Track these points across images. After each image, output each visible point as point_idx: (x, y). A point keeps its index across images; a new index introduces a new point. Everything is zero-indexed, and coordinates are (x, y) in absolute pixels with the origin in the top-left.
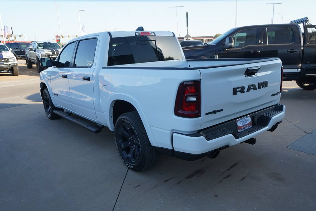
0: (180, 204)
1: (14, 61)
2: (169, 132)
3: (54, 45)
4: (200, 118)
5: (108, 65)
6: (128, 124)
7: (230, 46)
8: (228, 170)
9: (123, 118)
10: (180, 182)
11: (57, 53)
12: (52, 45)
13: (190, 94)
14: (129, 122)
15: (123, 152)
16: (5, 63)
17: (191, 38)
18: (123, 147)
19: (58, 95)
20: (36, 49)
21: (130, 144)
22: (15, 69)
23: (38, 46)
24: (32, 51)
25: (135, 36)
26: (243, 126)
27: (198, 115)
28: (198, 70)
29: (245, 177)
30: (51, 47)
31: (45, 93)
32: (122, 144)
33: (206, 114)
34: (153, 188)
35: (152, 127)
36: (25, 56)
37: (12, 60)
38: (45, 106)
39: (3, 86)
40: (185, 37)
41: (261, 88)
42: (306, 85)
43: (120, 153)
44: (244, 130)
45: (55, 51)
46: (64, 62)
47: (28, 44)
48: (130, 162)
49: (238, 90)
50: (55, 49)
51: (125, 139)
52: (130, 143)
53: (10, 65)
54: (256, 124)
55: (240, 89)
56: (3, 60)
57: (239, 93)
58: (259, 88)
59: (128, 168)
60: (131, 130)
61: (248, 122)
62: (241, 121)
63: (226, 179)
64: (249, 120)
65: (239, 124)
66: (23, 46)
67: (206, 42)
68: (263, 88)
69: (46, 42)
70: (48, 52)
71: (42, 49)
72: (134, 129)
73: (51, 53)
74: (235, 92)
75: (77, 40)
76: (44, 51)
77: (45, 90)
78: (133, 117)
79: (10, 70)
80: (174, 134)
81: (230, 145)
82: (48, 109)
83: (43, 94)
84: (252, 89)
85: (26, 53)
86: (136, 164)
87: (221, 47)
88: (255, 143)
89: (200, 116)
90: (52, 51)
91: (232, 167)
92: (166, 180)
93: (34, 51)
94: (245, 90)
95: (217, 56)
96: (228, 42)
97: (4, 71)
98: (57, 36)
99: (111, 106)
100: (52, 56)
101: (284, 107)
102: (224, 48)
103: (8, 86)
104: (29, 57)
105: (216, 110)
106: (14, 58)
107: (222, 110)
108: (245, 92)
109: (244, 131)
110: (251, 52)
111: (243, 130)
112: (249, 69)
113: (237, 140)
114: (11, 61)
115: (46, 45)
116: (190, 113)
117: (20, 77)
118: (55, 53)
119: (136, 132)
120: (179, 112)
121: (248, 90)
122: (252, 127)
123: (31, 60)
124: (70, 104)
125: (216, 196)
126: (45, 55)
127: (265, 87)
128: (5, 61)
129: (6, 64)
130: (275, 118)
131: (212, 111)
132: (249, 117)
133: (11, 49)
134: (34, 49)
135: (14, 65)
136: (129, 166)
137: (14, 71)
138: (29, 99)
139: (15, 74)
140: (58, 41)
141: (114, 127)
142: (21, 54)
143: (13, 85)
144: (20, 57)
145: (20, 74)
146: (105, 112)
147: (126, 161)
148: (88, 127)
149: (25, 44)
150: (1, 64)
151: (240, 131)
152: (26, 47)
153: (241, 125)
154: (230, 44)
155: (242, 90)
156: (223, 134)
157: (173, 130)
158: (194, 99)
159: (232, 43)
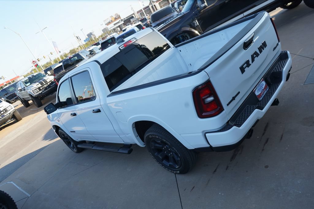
0: (239, 189)
1: (12, 108)
2: (201, 135)
3: (39, 76)
4: (224, 112)
5: (110, 91)
6: (157, 138)
7: (204, 6)
8: (263, 134)
9: (150, 135)
10: (227, 167)
11: (45, 83)
12: (37, 77)
13: (206, 96)
14: (157, 137)
15: (163, 162)
16: (5, 115)
17: (156, 2)
18: (161, 157)
19: (75, 132)
20: (24, 88)
21: (167, 153)
22: (16, 115)
23: (25, 84)
24: (22, 91)
25: (120, 51)
26: (261, 93)
27: (221, 110)
28: (203, 71)
29: (282, 135)
30: (37, 78)
31: (61, 133)
32: (159, 156)
33: (228, 105)
34: (207, 184)
35: (181, 135)
36: (17, 98)
37: (9, 108)
38: (67, 143)
39: (16, 136)
40: (150, 4)
41: (262, 51)
42: (289, 4)
43: (161, 164)
44: (263, 95)
45: (42, 81)
46: (65, 100)
47: (15, 86)
48: (174, 168)
49: (244, 66)
50: (41, 79)
51: (159, 150)
52: (165, 152)
53: (10, 114)
54: (272, 84)
55: (245, 65)
56: (2, 113)
57: (246, 69)
58: (261, 52)
59: (174, 174)
60: (162, 142)
61: (264, 86)
62: (257, 90)
63: (266, 144)
64: (264, 83)
65: (257, 93)
66: (11, 89)
67: (172, 2)
68: (263, 49)
69: (30, 77)
70: (37, 85)
71: (30, 85)
72: (165, 141)
73: (40, 85)
74: (242, 70)
75: (68, 77)
76: (33, 86)
77: (60, 131)
78: (159, 131)
79: (12, 118)
80: (207, 135)
81: (259, 119)
82: (71, 145)
83: (60, 134)
84: (255, 57)
85: (18, 95)
86: (180, 168)
87: (196, 11)
88: (279, 102)
89: (223, 110)
90: (39, 83)
91: (265, 130)
92: (214, 170)
93: (24, 90)
94: (250, 62)
95: (196, 22)
96: (201, 3)
97: (7, 121)
98: (33, 62)
99: (133, 128)
100: (43, 87)
101: (288, 52)
102: (199, 11)
103: (19, 134)
104: (22, 97)
105: (234, 96)
106: (10, 106)
107: (239, 93)
108: (251, 64)
109: (264, 97)
110: (226, 2)
111: (262, 97)
112: (246, 42)
113: (263, 110)
114: (9, 110)
115: (31, 80)
116: (213, 112)
117: (24, 120)
118: (43, 83)
119: (168, 143)
120: (203, 115)
121: (253, 60)
122: (269, 89)
123: (25, 99)
124: (91, 135)
125: (267, 167)
126: (36, 89)
127: (265, 48)
128: (4, 113)
129: (7, 115)
130: (285, 69)
131: (231, 98)
132: (263, 81)
133: (3, 99)
134: (23, 88)
135: (14, 112)
136: (175, 172)
137: (17, 117)
138: (46, 140)
139: (19, 119)
140: (37, 65)
141: (143, 143)
142: (13, 98)
143: (23, 131)
144: (14, 101)
145: (23, 117)
146: (129, 134)
147: (170, 168)
148: (119, 151)
149: (12, 86)
150: (2, 117)
151: (261, 99)
152: (14, 89)
153: (259, 93)
154: (203, 5)
155: (248, 64)
156: (250, 113)
157: (203, 132)
158: (211, 99)
159: (205, 3)
